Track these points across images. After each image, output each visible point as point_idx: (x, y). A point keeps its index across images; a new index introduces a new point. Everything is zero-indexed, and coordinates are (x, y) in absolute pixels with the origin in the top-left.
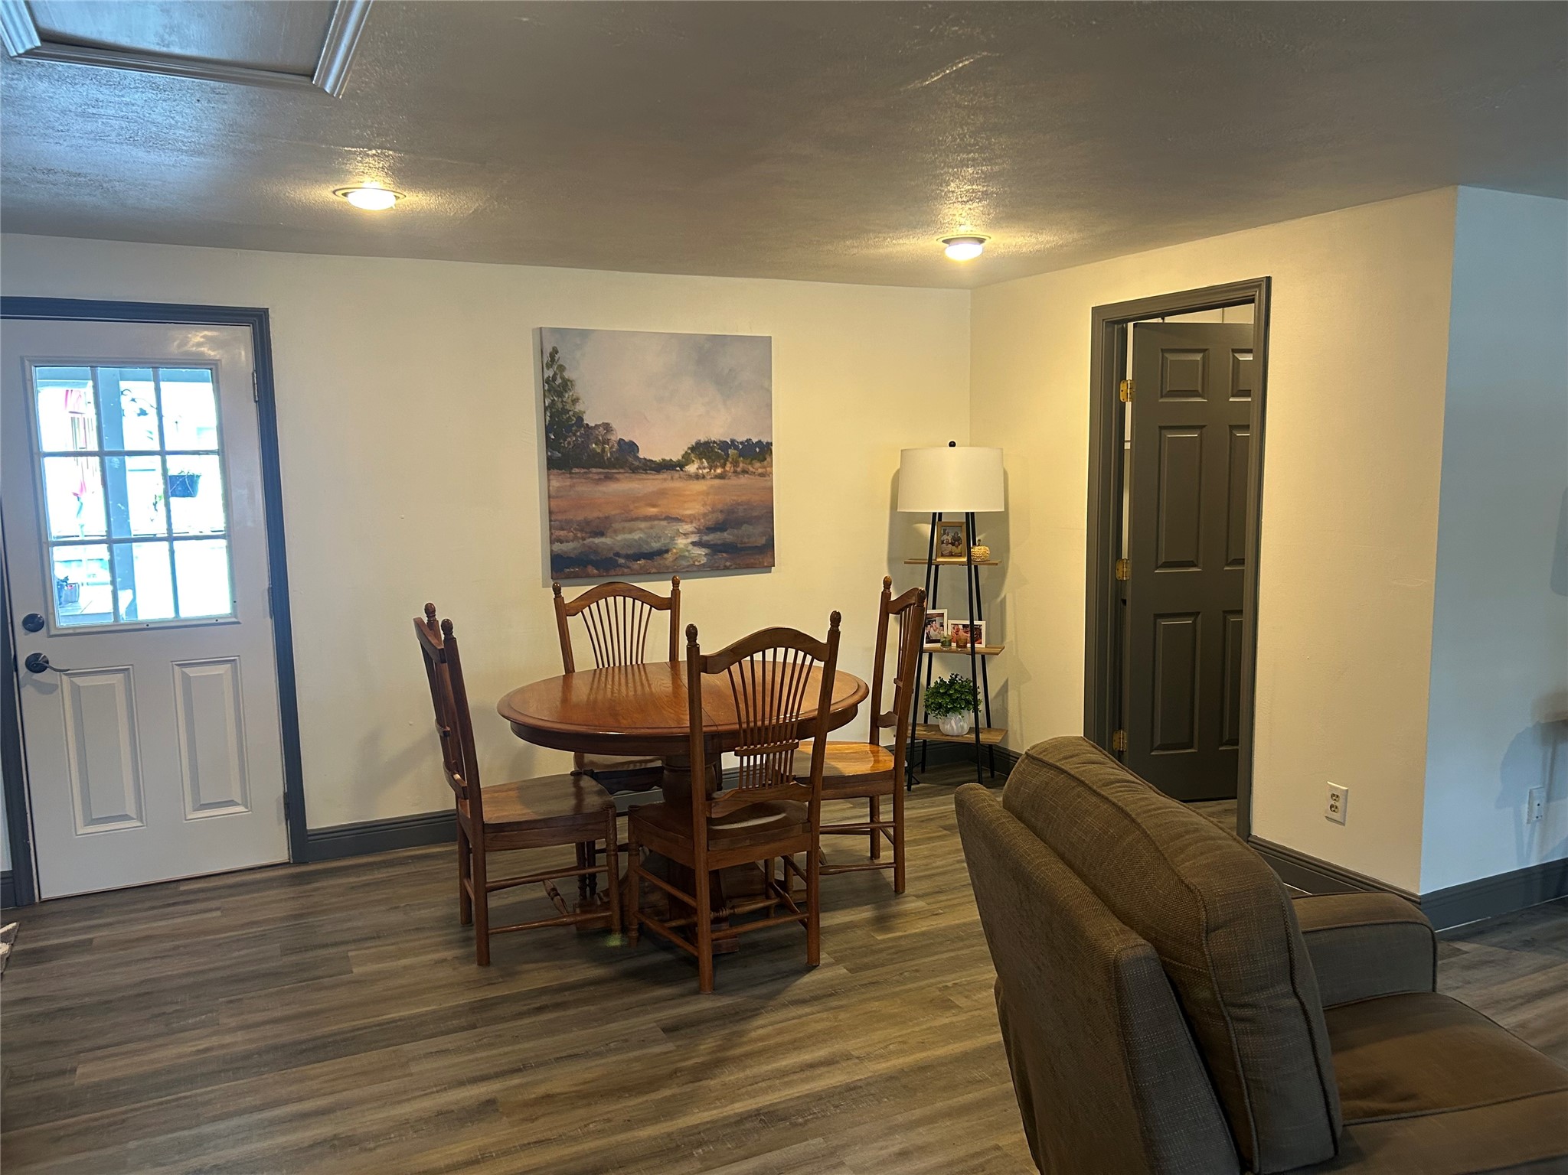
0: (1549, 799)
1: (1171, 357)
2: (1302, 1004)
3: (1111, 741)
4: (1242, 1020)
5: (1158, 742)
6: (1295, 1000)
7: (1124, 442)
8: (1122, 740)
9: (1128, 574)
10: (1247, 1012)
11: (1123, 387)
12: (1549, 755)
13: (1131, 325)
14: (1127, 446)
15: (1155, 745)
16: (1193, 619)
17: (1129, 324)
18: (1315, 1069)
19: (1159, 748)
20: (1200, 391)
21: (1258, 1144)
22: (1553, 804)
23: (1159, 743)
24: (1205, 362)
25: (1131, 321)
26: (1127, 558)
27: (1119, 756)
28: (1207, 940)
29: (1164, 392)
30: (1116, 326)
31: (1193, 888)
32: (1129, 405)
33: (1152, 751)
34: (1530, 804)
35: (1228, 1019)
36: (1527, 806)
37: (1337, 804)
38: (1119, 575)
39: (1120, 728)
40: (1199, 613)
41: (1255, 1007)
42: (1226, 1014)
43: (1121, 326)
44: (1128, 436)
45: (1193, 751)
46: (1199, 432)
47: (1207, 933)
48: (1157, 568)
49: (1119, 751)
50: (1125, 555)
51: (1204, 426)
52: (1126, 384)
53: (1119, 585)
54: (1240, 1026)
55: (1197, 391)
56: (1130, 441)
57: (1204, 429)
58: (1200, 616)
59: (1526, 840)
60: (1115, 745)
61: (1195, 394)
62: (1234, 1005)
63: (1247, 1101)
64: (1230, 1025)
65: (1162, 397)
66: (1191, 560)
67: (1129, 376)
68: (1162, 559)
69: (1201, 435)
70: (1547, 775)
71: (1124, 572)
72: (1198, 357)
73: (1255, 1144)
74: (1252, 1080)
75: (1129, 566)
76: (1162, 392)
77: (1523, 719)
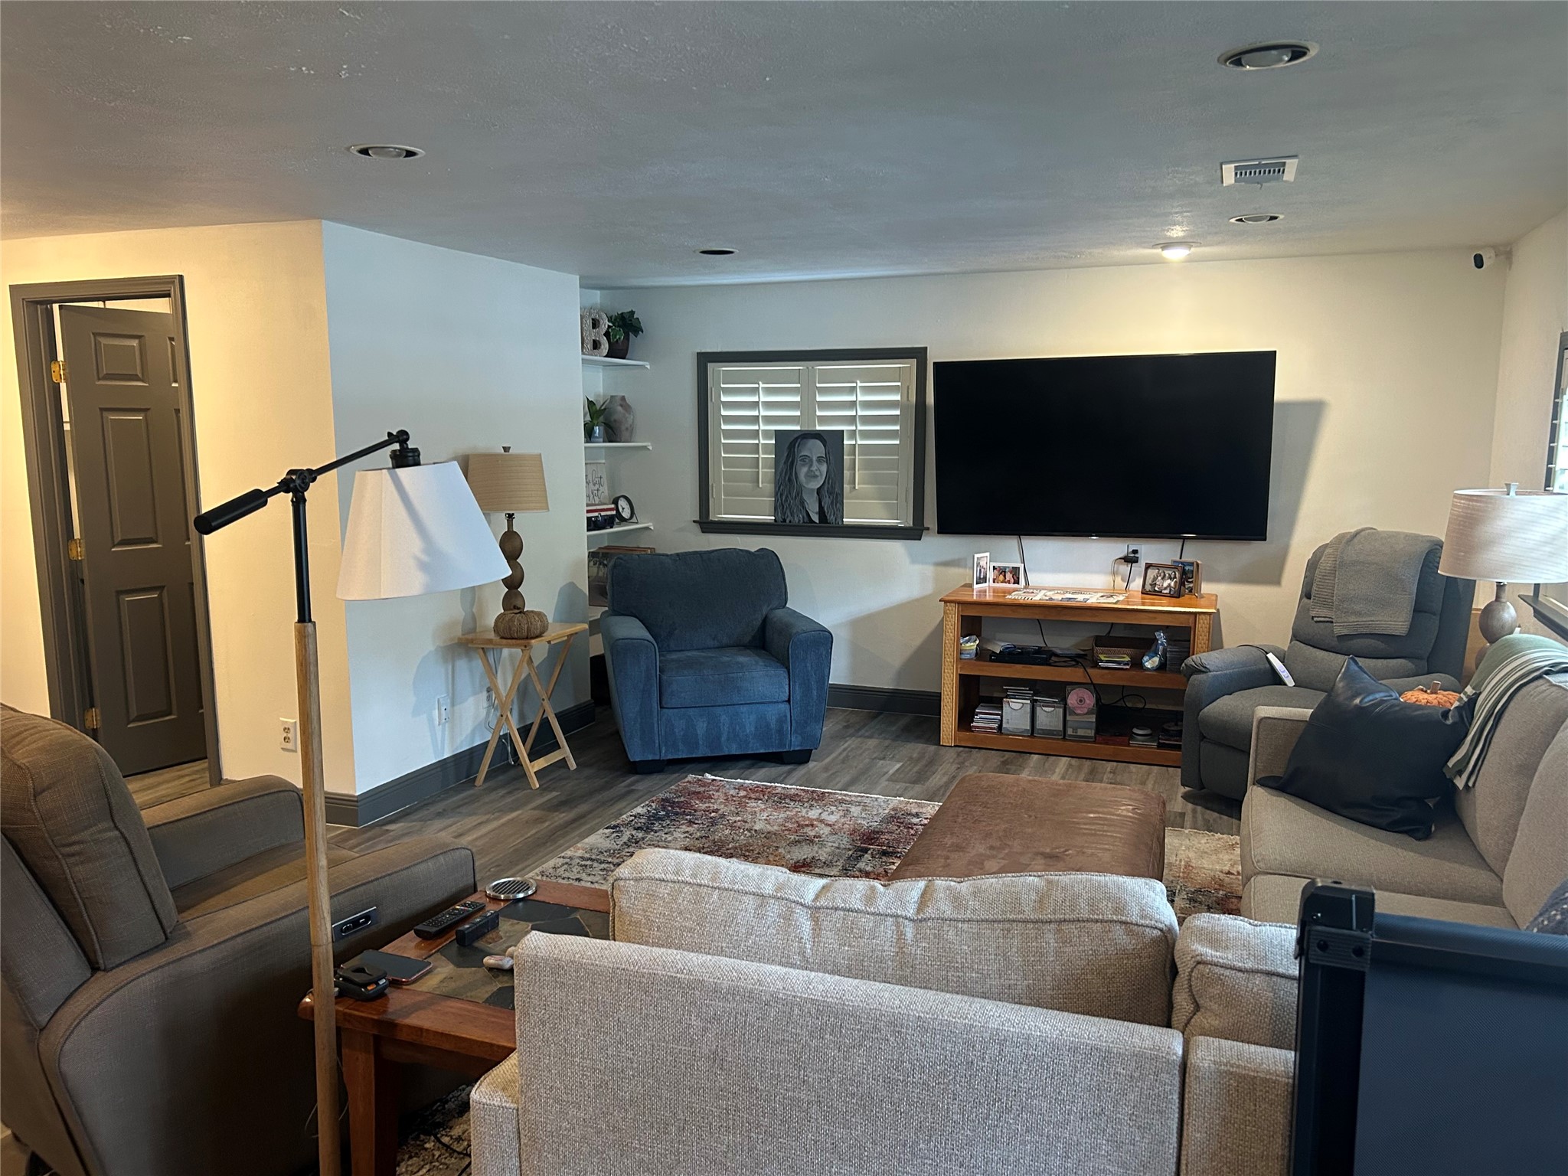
0: (453, 705)
1: (104, 341)
2: (121, 833)
3: (83, 721)
4: (73, 855)
5: (134, 714)
6: (117, 832)
7: (63, 423)
8: (94, 718)
9: (83, 553)
10: (76, 848)
11: (55, 367)
12: (450, 667)
13: (56, 307)
14: (67, 427)
15: (132, 718)
16: (158, 593)
17: (54, 305)
18: (139, 879)
19: (139, 719)
20: (140, 375)
21: (100, 945)
22: (455, 708)
23: (136, 715)
24: (142, 347)
25: (56, 302)
26: (79, 537)
27: (94, 734)
28: (36, 802)
29: (101, 376)
30: (39, 306)
31: (22, 766)
32: (63, 387)
33: (129, 724)
34: (439, 709)
35: (60, 856)
36: (437, 711)
37: (289, 735)
38: (73, 554)
39: (92, 706)
40: (164, 587)
41: (82, 843)
42: (58, 854)
43: (45, 306)
44: (66, 417)
45: (173, 717)
46: (143, 414)
47: (35, 796)
48: (114, 546)
49: (93, 729)
50: (77, 535)
51: (148, 409)
52: (58, 366)
53: (75, 566)
54: (72, 860)
55: (137, 375)
56: (70, 422)
57: (149, 413)
58: (166, 588)
59: (439, 738)
60: (88, 724)
61: (135, 378)
62: (64, 846)
63: (85, 915)
64: (63, 862)
65: (99, 379)
66: (151, 536)
67: (60, 357)
68: (118, 538)
69: (146, 418)
70: (450, 686)
71: (78, 552)
72: (135, 343)
73: (97, 946)
74: (87, 898)
75: (83, 545)
76: (98, 376)
77: (428, 644)
